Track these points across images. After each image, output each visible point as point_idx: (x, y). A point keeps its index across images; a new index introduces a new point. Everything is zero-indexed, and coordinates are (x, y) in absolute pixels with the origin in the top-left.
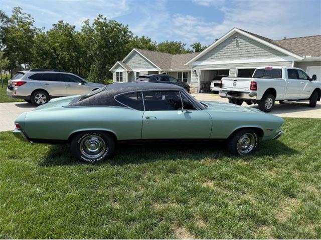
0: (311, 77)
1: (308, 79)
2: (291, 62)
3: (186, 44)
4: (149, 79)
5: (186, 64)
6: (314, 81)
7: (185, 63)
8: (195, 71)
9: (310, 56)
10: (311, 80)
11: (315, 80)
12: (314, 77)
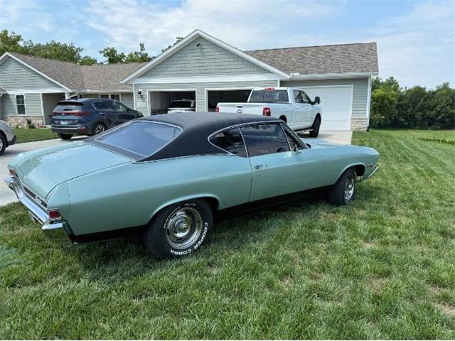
0: (313, 100)
1: (310, 102)
2: (277, 81)
3: (82, 49)
4: (80, 107)
5: (123, 82)
6: (316, 105)
7: (122, 80)
8: (140, 93)
9: (298, 74)
10: (313, 103)
11: (319, 103)
12: (318, 100)
